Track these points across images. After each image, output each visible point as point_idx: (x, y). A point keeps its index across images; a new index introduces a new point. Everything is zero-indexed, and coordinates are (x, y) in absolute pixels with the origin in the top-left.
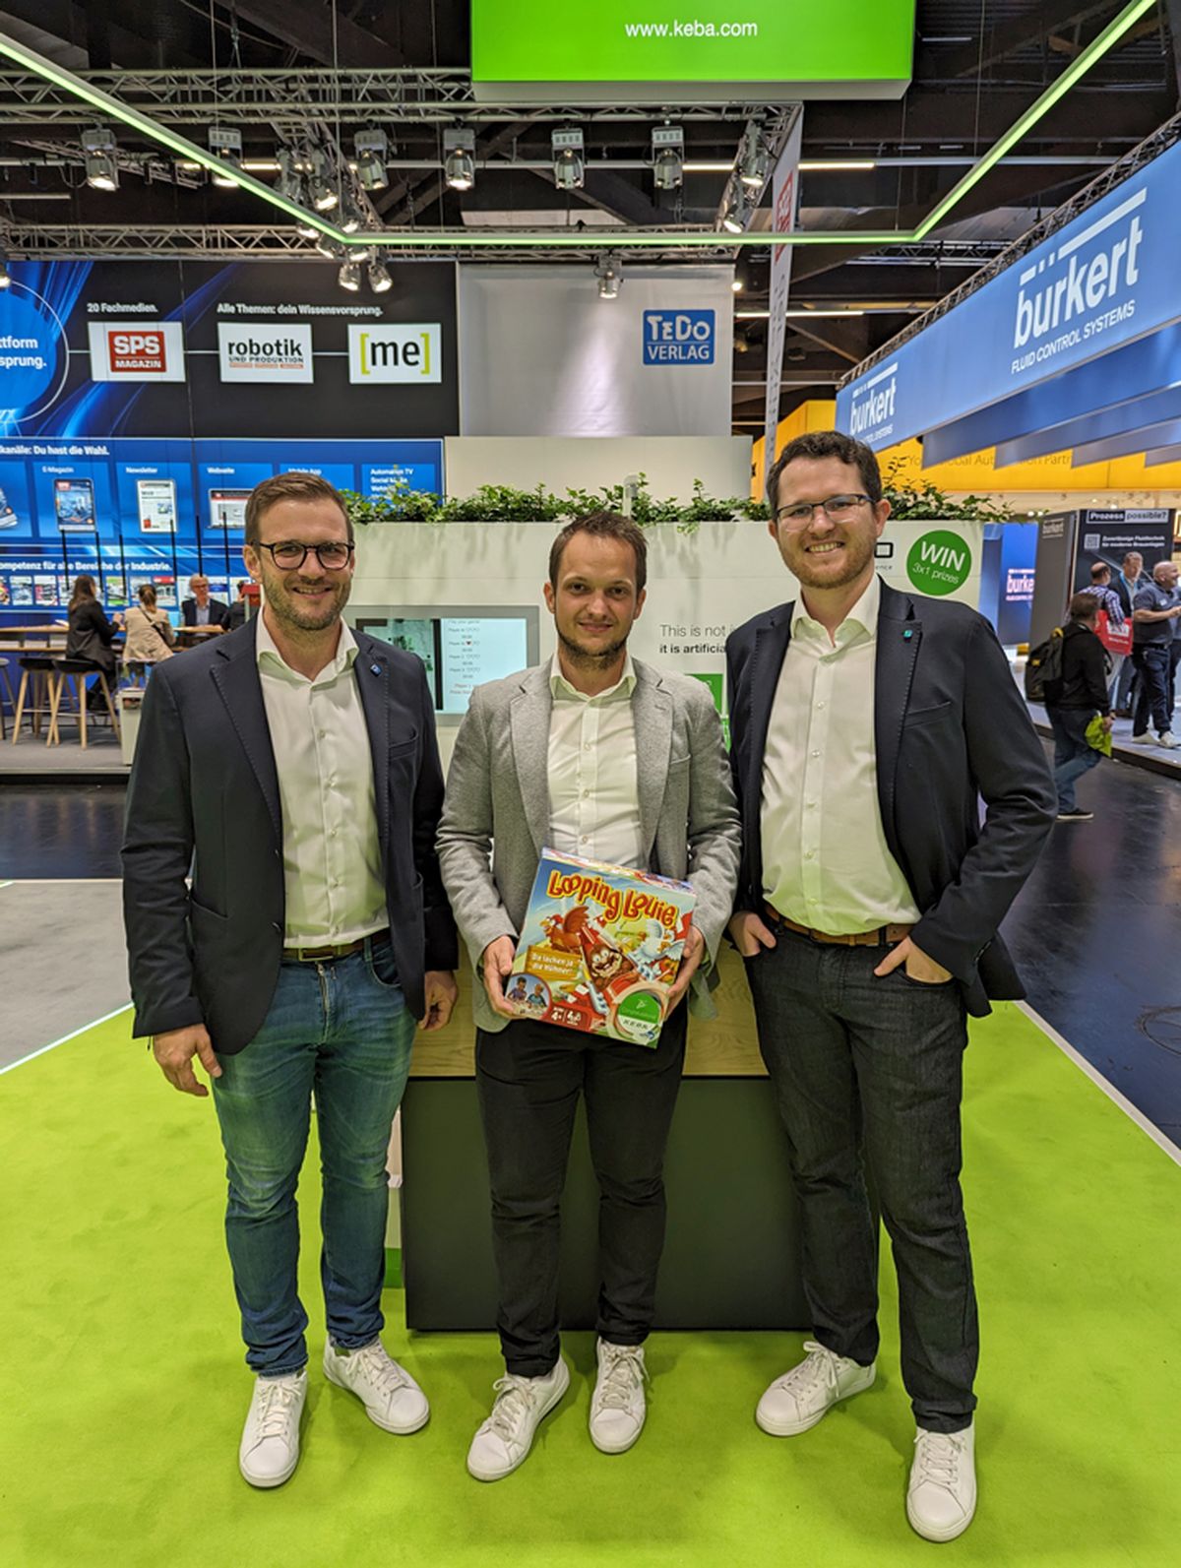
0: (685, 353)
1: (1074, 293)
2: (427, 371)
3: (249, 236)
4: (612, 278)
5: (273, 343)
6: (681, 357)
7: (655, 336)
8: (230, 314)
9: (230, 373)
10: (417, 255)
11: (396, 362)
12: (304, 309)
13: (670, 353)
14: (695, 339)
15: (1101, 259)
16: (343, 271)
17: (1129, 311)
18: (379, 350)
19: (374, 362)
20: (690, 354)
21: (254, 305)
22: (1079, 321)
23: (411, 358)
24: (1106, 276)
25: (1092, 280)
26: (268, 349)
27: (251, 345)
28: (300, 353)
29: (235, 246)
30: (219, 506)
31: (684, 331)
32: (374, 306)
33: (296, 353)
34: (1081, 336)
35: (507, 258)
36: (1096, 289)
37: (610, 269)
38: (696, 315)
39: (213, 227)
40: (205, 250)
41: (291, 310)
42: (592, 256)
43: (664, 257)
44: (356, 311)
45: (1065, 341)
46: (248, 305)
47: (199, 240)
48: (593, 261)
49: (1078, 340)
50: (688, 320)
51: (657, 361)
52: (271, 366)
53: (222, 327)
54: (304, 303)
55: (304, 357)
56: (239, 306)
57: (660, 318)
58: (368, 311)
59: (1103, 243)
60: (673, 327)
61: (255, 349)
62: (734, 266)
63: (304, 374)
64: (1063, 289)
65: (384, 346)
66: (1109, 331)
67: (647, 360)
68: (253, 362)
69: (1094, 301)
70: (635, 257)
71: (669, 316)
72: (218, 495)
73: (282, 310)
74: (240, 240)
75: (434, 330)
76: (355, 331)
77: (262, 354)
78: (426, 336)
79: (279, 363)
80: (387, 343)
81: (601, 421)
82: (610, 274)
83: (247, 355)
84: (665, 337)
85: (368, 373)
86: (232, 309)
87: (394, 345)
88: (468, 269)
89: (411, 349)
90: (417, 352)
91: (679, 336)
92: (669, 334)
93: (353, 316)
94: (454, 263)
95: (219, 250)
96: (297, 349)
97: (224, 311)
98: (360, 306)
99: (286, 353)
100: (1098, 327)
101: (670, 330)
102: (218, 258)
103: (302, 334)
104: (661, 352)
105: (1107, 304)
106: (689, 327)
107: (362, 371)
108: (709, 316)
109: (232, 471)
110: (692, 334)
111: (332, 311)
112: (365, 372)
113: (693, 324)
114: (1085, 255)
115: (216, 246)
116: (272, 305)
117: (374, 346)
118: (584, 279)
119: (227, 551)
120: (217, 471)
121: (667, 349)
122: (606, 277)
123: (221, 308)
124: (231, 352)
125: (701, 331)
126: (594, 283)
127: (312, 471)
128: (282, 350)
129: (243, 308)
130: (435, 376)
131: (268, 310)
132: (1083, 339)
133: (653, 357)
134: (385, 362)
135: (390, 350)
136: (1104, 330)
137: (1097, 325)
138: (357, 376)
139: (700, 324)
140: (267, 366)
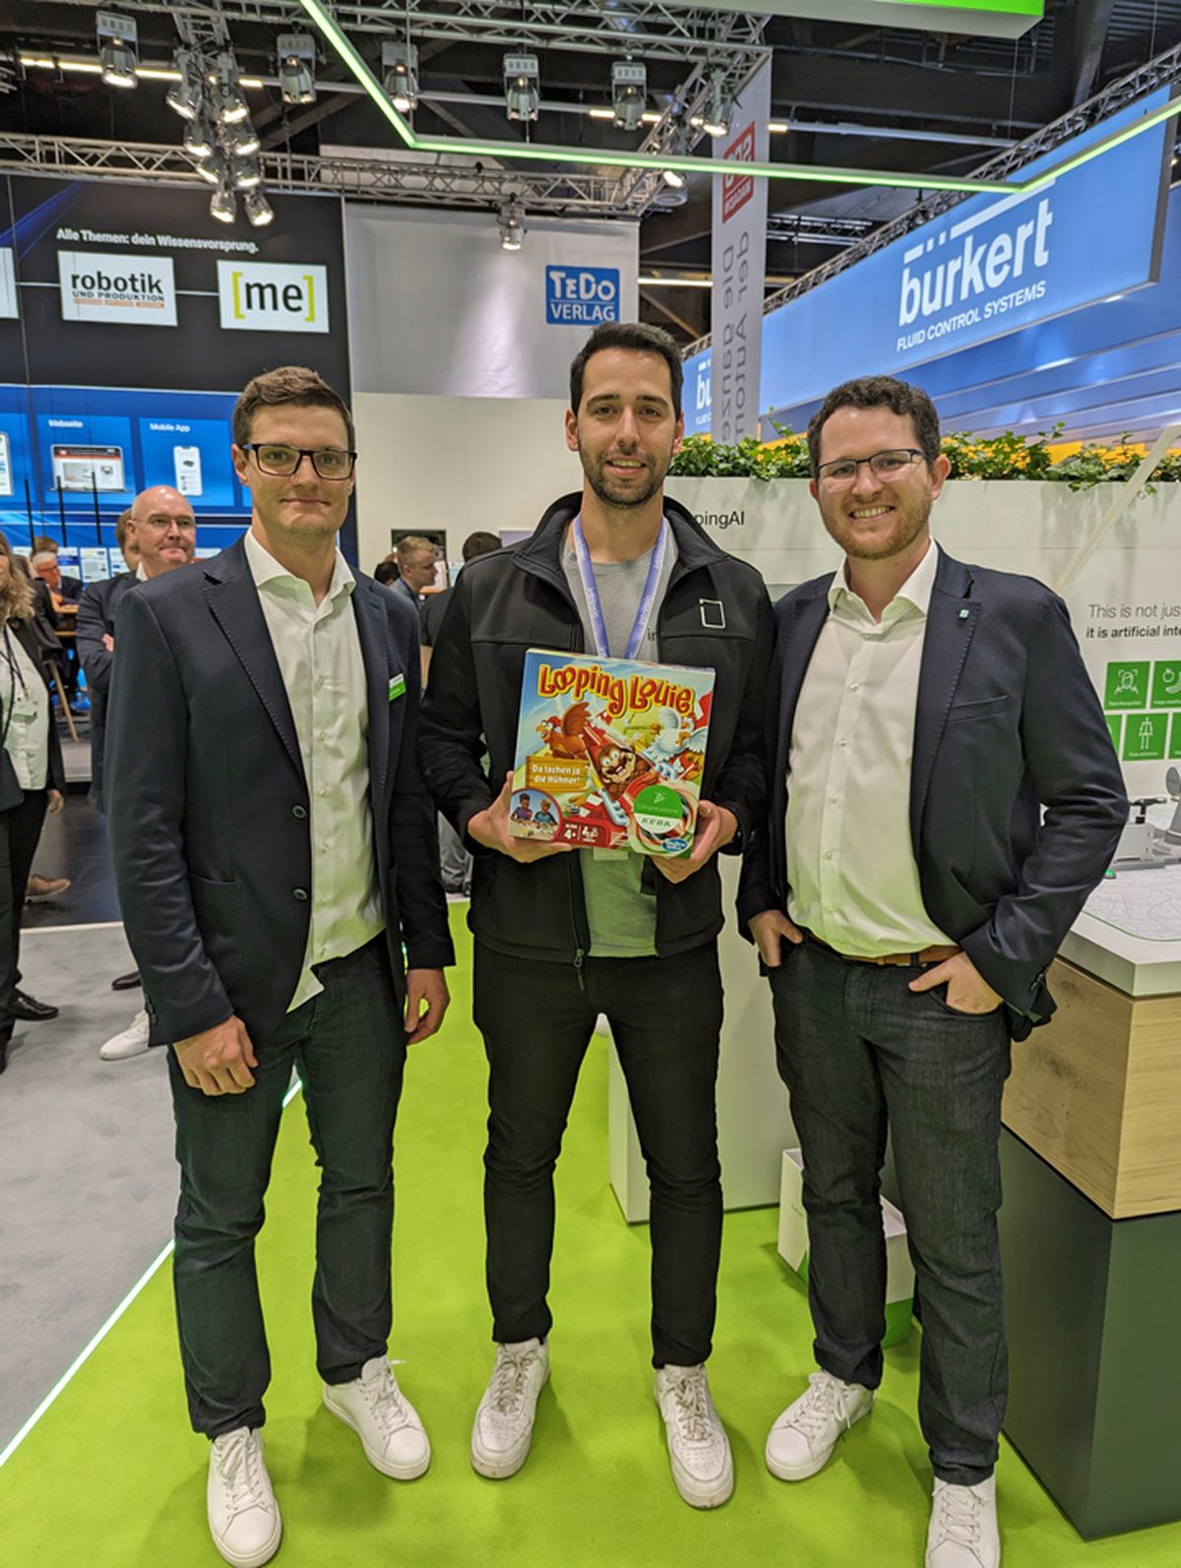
0: (590, 313)
1: (971, 272)
2: (311, 318)
3: (92, 151)
4: (517, 227)
5: (127, 277)
6: (585, 318)
7: (558, 294)
8: (73, 241)
9: (72, 311)
10: (294, 187)
11: (275, 307)
12: (164, 241)
13: (575, 312)
14: (601, 300)
15: (1004, 240)
16: (216, 199)
17: (1040, 292)
18: (255, 292)
19: (249, 306)
20: (595, 315)
21: (102, 232)
22: (977, 300)
23: (293, 303)
24: (1009, 257)
25: (993, 261)
26: (121, 284)
27: (100, 278)
28: (160, 291)
29: (75, 162)
30: (65, 465)
31: (588, 290)
32: (248, 241)
33: (155, 290)
34: (981, 314)
35: (396, 198)
36: (998, 269)
37: (513, 218)
38: (601, 274)
39: (48, 139)
40: (39, 165)
41: (148, 240)
42: (490, 202)
43: (567, 209)
44: (227, 246)
45: (962, 320)
46: (95, 232)
47: (30, 152)
48: (491, 208)
49: (978, 320)
50: (592, 279)
51: (561, 321)
52: (125, 304)
53: (64, 257)
54: (164, 233)
55: (165, 295)
56: (84, 232)
57: (563, 275)
58: (241, 246)
59: (1008, 223)
60: (577, 285)
61: (104, 283)
62: (638, 224)
63: (165, 315)
64: (959, 267)
65: (261, 288)
66: (1015, 311)
67: (551, 319)
68: (103, 298)
69: (995, 281)
70: (536, 207)
71: (573, 272)
72: (63, 452)
73: (137, 239)
74: (83, 156)
75: (319, 273)
76: (225, 269)
77: (113, 290)
78: (309, 279)
79: (134, 301)
80: (264, 284)
81: (503, 382)
82: (512, 223)
83: (96, 290)
84: (569, 295)
85: (243, 317)
86: (75, 236)
87: (273, 287)
88: (354, 208)
89: (292, 292)
90: (299, 297)
91: (583, 295)
92: (572, 292)
93: (223, 251)
94: (339, 199)
95: (57, 166)
96: (156, 285)
97: (65, 238)
98: (231, 240)
99: (144, 290)
100: (1000, 306)
101: (574, 288)
102: (52, 175)
103: (162, 269)
104: (565, 311)
105: (1011, 285)
106: (594, 286)
107: (234, 315)
108: (613, 275)
109: (79, 425)
110: (596, 294)
111: (199, 244)
112: (238, 315)
113: (598, 282)
114: (984, 235)
115: (54, 161)
116: (124, 233)
117: (249, 287)
118: (485, 228)
119: (98, 519)
120: (61, 424)
121: (571, 309)
122: (509, 227)
123: (61, 234)
124: (74, 286)
125: (606, 291)
126: (496, 231)
127: (178, 428)
128: (138, 285)
129: (89, 235)
130: (321, 325)
131: (120, 239)
132: (983, 319)
133: (556, 316)
134: (262, 306)
135: (268, 292)
136: (1008, 310)
137: (1002, 304)
138: (228, 321)
139: (605, 283)
140: (120, 304)
